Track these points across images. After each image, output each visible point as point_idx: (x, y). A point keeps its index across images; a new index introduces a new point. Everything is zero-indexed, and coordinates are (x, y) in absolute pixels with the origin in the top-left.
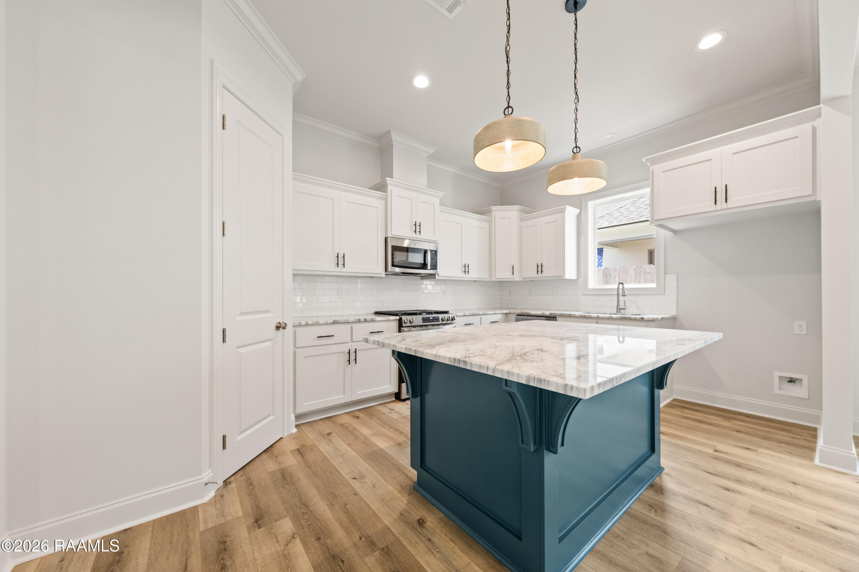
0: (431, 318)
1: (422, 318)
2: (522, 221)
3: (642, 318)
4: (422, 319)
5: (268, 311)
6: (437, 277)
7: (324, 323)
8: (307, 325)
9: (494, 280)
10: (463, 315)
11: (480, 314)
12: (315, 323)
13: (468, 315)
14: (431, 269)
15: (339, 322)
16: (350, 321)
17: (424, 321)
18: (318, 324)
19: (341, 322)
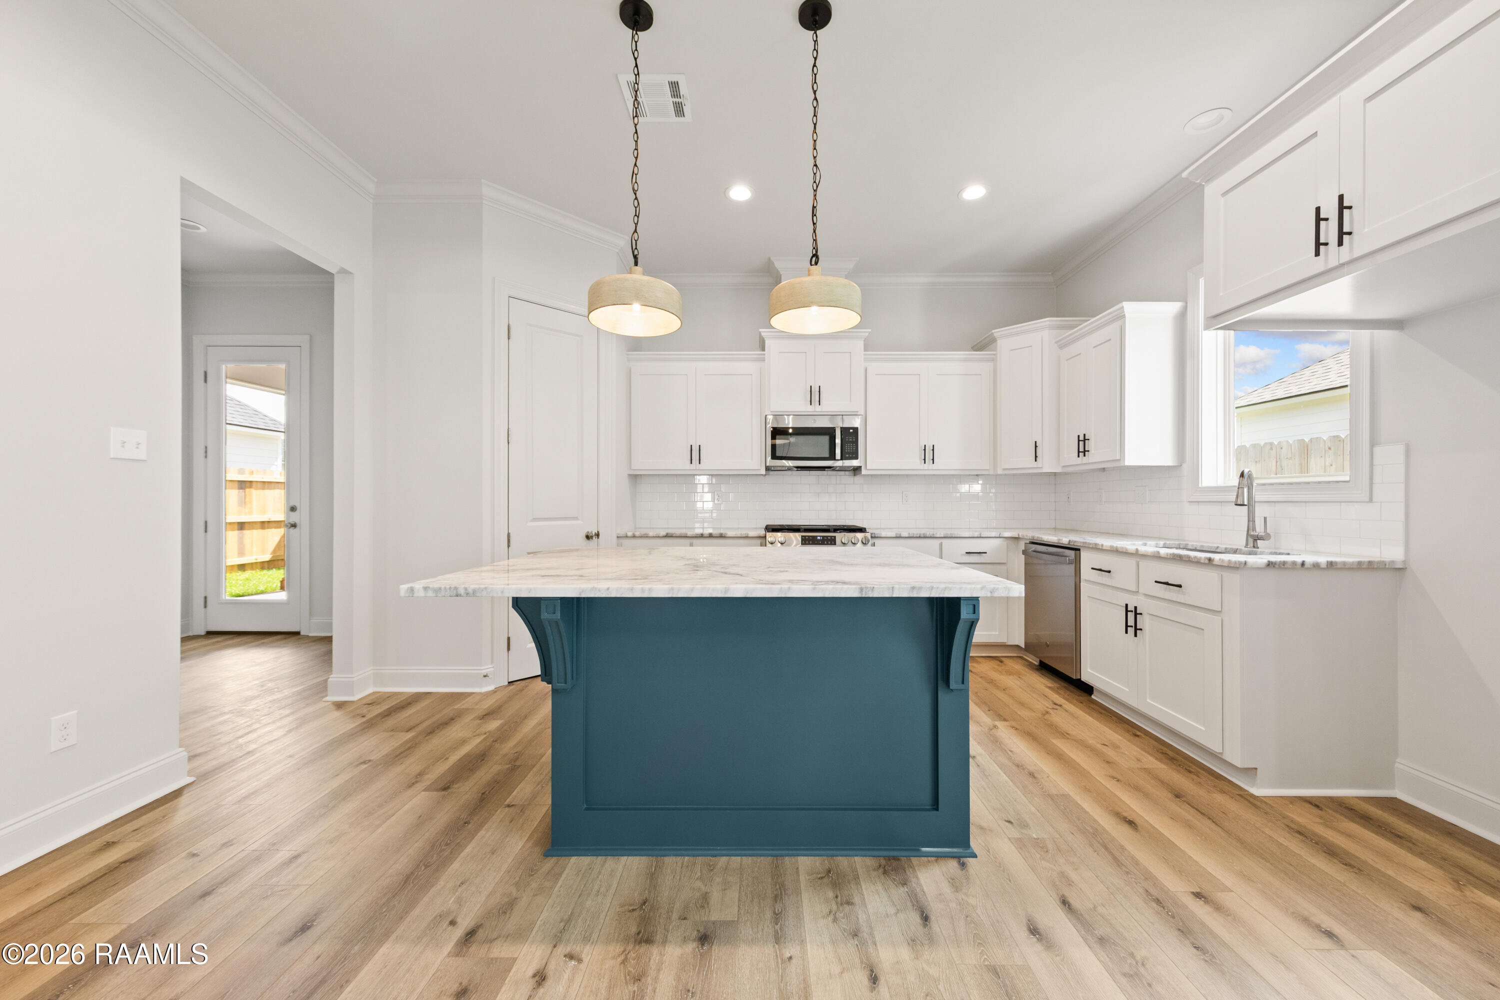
0: (819, 538)
1: (802, 536)
2: (1061, 347)
3: (1210, 560)
4: (802, 538)
5: (576, 518)
6: (864, 472)
7: (655, 536)
8: (634, 537)
9: (1000, 472)
10: (894, 536)
11: (938, 536)
12: (644, 535)
13: (907, 536)
14: (842, 459)
15: (674, 535)
16: (688, 535)
17: (805, 542)
18: (647, 537)
19: (677, 535)
